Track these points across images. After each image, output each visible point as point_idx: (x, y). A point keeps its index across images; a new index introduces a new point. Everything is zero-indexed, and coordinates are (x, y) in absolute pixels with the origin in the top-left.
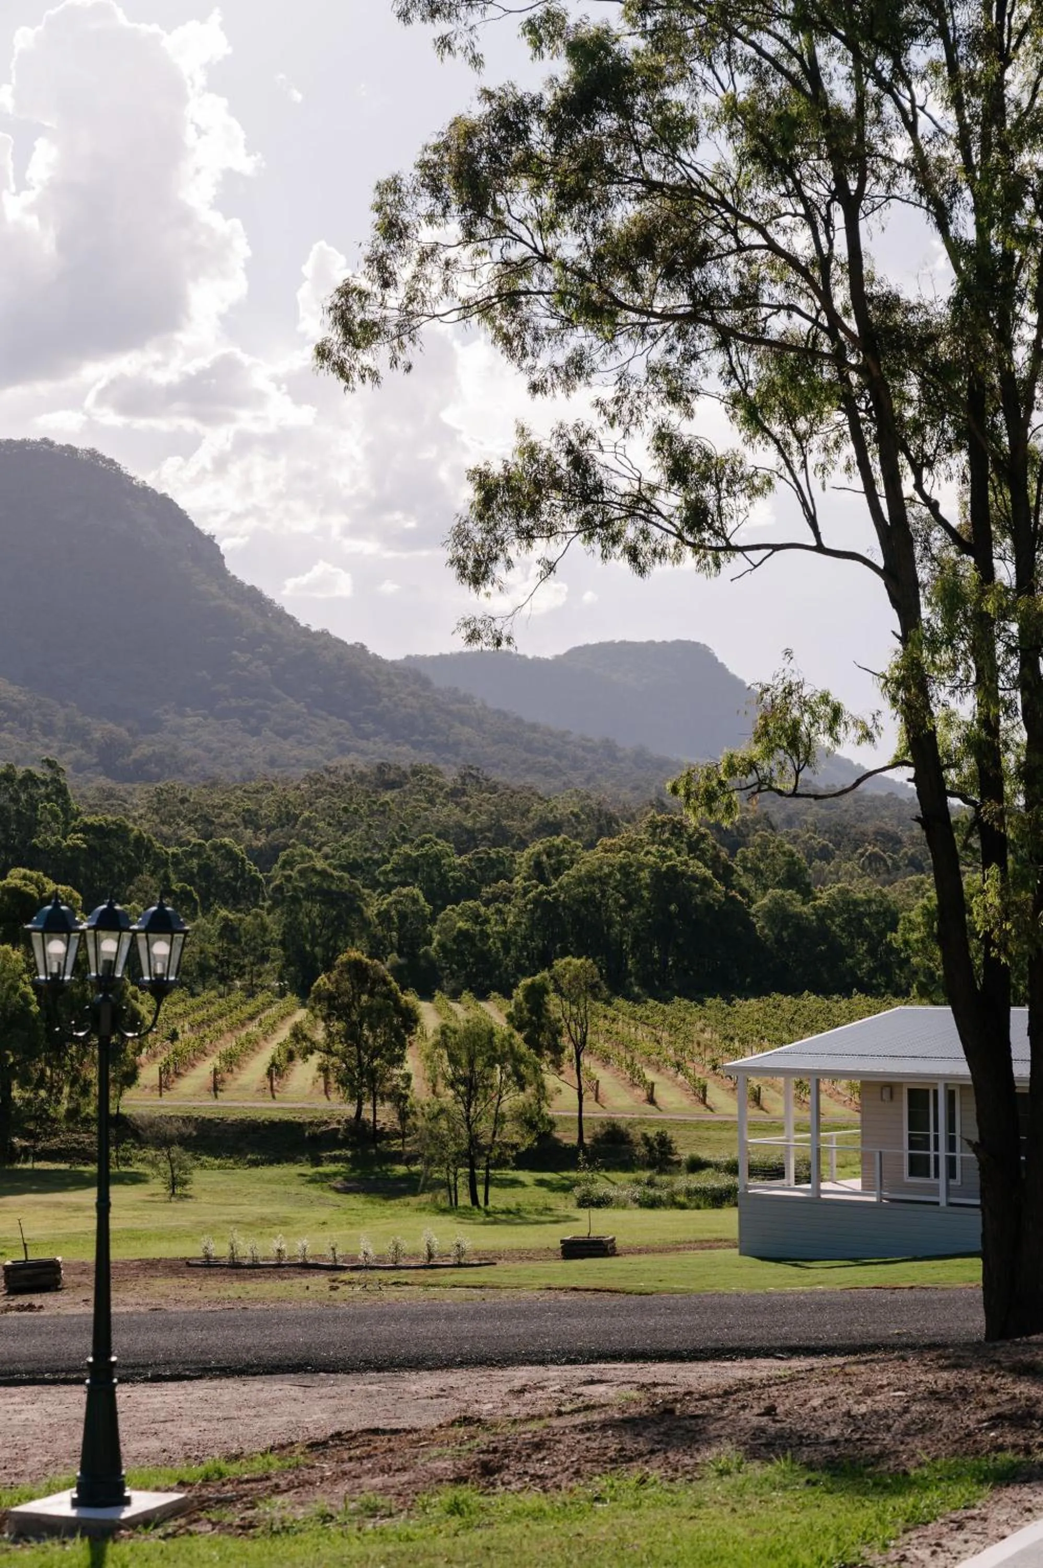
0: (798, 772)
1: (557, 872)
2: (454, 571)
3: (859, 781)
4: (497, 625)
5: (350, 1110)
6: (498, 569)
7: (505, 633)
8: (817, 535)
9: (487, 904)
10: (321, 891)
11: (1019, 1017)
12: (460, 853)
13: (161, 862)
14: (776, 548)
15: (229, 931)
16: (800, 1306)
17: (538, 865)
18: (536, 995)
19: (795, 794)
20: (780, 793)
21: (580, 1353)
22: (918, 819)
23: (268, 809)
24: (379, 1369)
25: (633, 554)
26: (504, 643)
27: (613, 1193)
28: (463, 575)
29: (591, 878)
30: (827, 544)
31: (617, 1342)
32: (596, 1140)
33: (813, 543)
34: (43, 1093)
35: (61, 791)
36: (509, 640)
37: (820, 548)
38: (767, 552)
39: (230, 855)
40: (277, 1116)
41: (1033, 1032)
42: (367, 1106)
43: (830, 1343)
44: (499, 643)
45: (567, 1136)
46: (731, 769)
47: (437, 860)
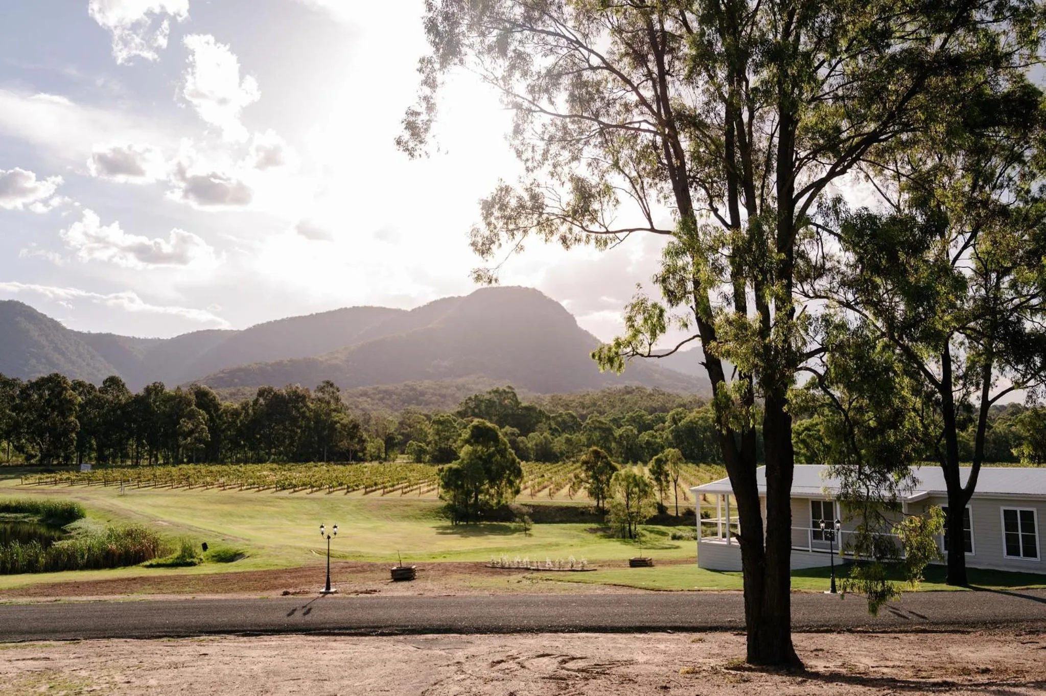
0: (650, 345)
1: (680, 421)
2: (472, 248)
3: (677, 347)
4: (491, 273)
5: (595, 503)
6: (494, 247)
7: (494, 277)
8: (651, 223)
9: (656, 431)
10: (599, 428)
11: (761, 470)
12: (651, 414)
13: (548, 418)
14: (631, 231)
15: (568, 441)
16: (690, 603)
17: (674, 418)
18: (660, 463)
19: (649, 356)
20: (642, 355)
21: (576, 627)
22: (703, 364)
23: (587, 401)
24: (482, 633)
25: (564, 240)
26: (493, 282)
27: (684, 535)
28: (476, 249)
29: (691, 422)
30: (656, 228)
31: (592, 623)
32: (683, 514)
33: (649, 227)
34: (487, 497)
35: (515, 395)
36: (496, 280)
37: (652, 230)
38: (626, 233)
39: (572, 416)
40: (570, 505)
41: (768, 475)
42: (601, 502)
43: (695, 625)
44: (490, 282)
45: (672, 512)
46: (618, 345)
47: (641, 416)
